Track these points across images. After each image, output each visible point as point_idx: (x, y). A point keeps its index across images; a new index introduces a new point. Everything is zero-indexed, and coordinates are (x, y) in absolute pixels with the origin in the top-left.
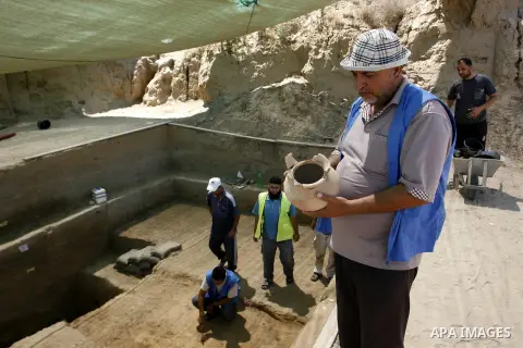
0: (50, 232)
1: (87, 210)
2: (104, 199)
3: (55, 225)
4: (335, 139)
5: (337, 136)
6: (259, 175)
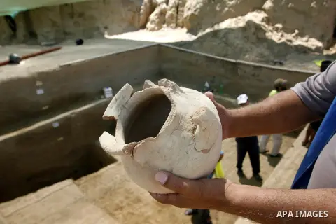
0: (73, 115)
1: (99, 102)
3: (76, 111)
4: (284, 63)
5: (286, 60)
6: (222, 86)
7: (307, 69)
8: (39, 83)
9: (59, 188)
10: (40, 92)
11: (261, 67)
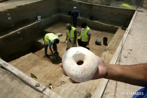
0: (25, 29)
1: (35, 23)
2: (40, 19)
3: (26, 26)
4: (110, 4)
5: (111, 3)
6: (86, 15)
7: (119, 7)
8: (8, 14)
9: (28, 56)
10: (9, 18)
11: (102, 6)
